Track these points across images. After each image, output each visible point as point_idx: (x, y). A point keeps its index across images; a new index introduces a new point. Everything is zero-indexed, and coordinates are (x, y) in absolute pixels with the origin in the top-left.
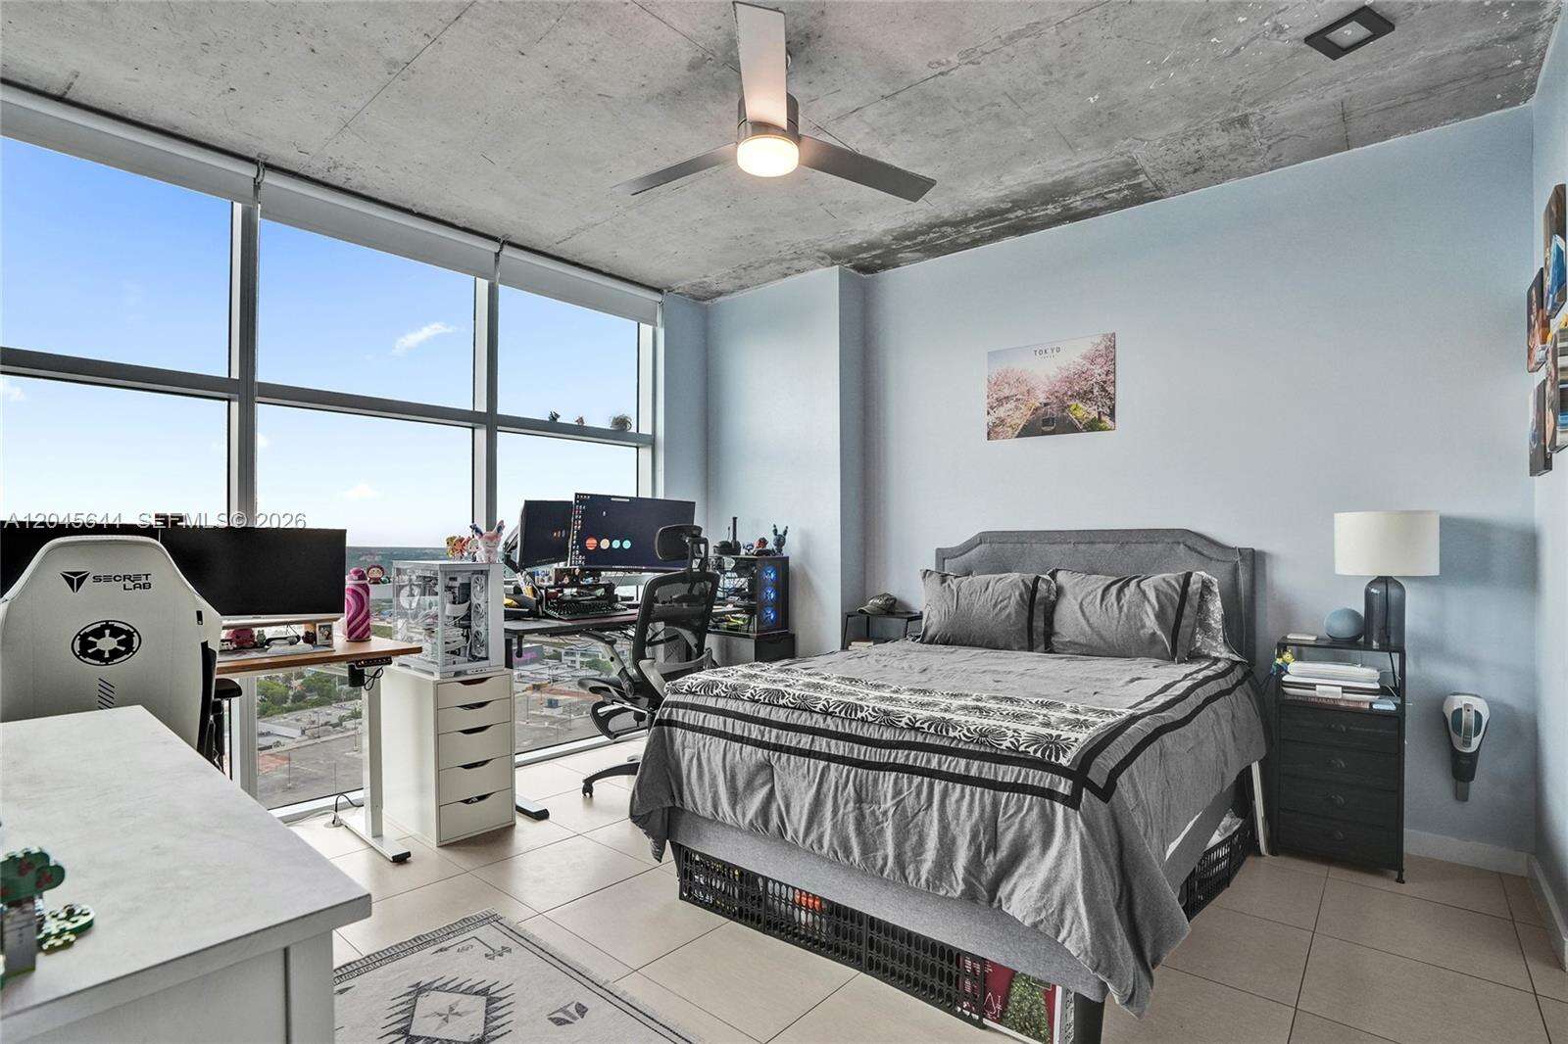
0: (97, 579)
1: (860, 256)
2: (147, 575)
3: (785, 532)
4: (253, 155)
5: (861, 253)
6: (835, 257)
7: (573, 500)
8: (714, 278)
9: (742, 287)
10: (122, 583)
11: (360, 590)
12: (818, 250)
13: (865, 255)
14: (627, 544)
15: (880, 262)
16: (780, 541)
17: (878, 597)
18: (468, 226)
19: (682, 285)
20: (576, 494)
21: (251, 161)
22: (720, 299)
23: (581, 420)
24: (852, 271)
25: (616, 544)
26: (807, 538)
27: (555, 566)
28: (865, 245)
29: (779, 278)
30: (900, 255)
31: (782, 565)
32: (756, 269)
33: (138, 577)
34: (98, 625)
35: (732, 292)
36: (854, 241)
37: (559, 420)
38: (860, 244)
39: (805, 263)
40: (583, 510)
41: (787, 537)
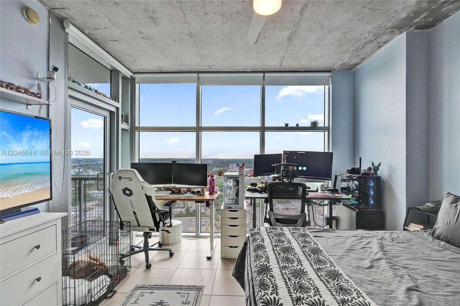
0: (123, 178)
1: (415, 21)
2: (131, 178)
3: (379, 165)
4: (195, 71)
5: (414, 19)
6: (399, 28)
7: (283, 153)
8: (347, 59)
9: (363, 59)
10: (127, 179)
11: (211, 181)
12: (386, 29)
13: (417, 20)
14: (305, 168)
15: (432, 19)
16: (376, 169)
17: (432, 202)
18: (252, 71)
19: (337, 66)
20: (284, 151)
21: (196, 72)
22: (358, 67)
23: (297, 125)
24: (417, 31)
25: (300, 168)
26: (391, 168)
27: (272, 176)
28: (412, 15)
29: (377, 49)
30: (443, 10)
31: (378, 180)
32: (362, 49)
33: (130, 178)
34: (125, 188)
35: (361, 62)
36: (403, 15)
37: (288, 126)
38: (408, 15)
39: (384, 38)
40: (286, 156)
41: (380, 167)
